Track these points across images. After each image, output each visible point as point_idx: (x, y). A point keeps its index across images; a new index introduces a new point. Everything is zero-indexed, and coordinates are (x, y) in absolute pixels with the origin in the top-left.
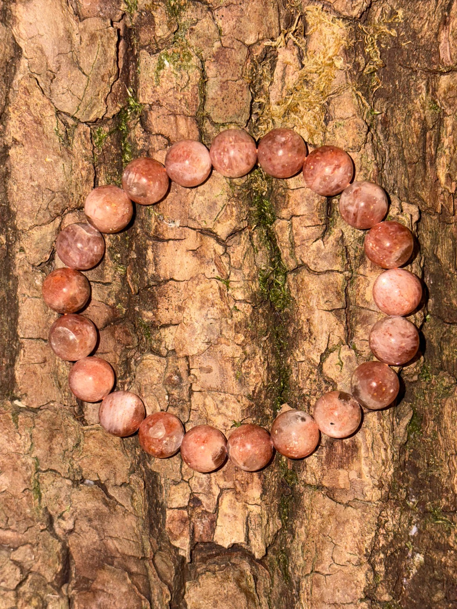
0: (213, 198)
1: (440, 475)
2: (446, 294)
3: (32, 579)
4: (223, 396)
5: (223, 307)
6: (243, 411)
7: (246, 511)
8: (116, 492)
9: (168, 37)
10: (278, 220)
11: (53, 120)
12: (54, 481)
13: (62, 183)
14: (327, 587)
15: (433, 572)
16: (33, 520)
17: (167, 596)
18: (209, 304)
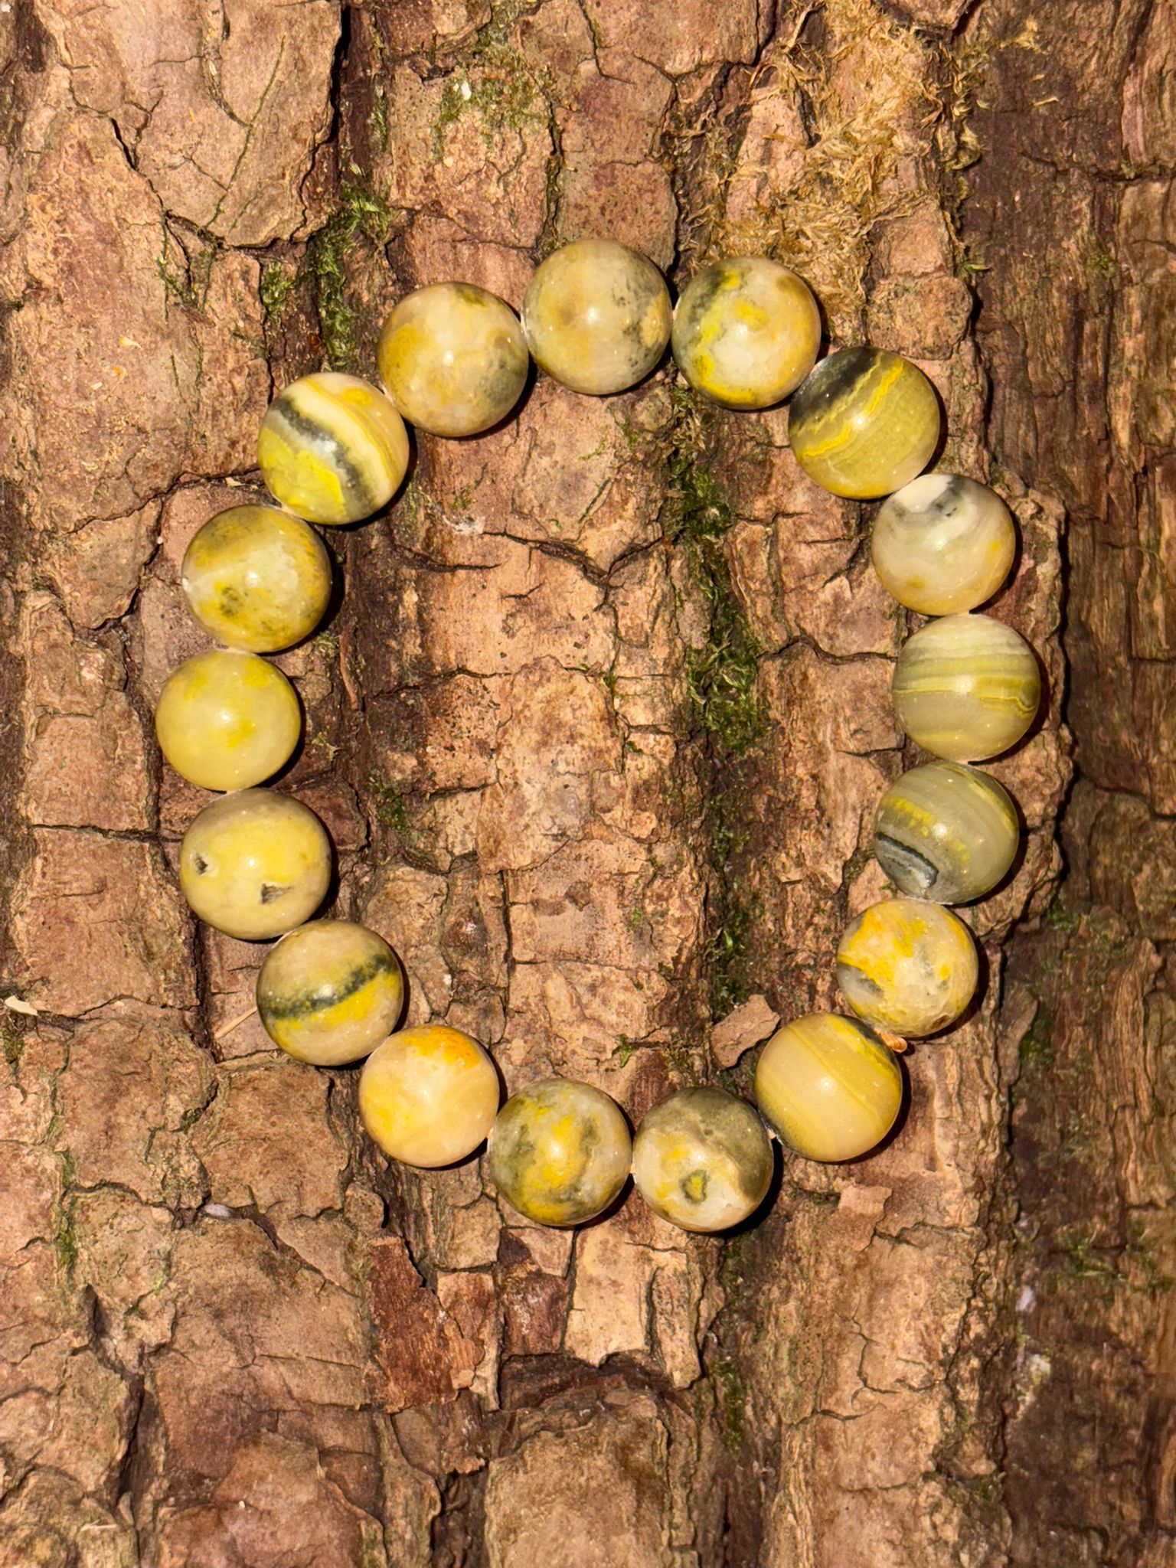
0: (576, 463)
1: (1091, 1158)
2: (1102, 719)
3: (36, 1486)
4: (596, 972)
5: (601, 744)
6: (651, 1010)
7: (648, 1270)
8: (300, 1234)
9: (465, 39)
10: (742, 523)
11: (153, 236)
12: (115, 1215)
13: (168, 408)
14: (847, 1450)
15: (1071, 1398)
16: (53, 1325)
17: (432, 1505)
18: (562, 735)
